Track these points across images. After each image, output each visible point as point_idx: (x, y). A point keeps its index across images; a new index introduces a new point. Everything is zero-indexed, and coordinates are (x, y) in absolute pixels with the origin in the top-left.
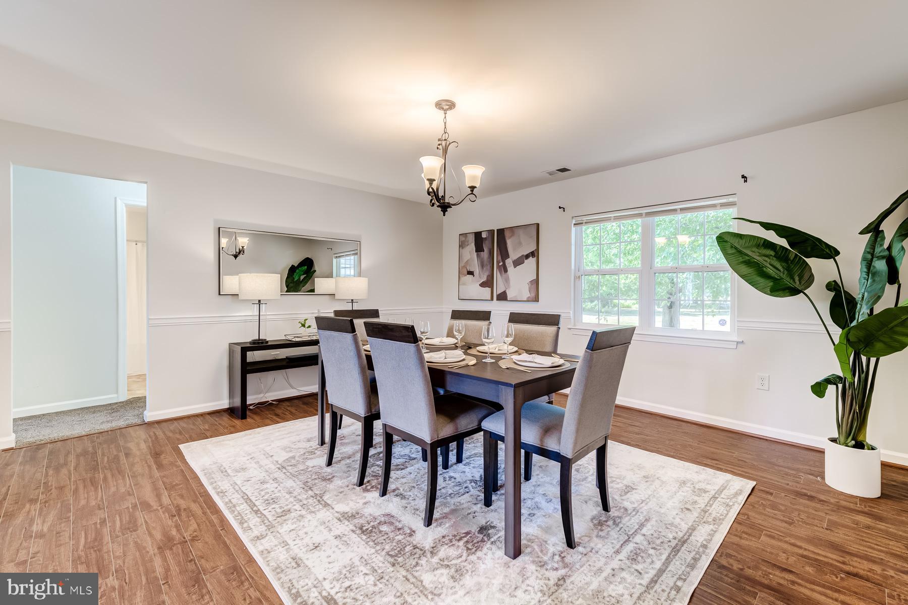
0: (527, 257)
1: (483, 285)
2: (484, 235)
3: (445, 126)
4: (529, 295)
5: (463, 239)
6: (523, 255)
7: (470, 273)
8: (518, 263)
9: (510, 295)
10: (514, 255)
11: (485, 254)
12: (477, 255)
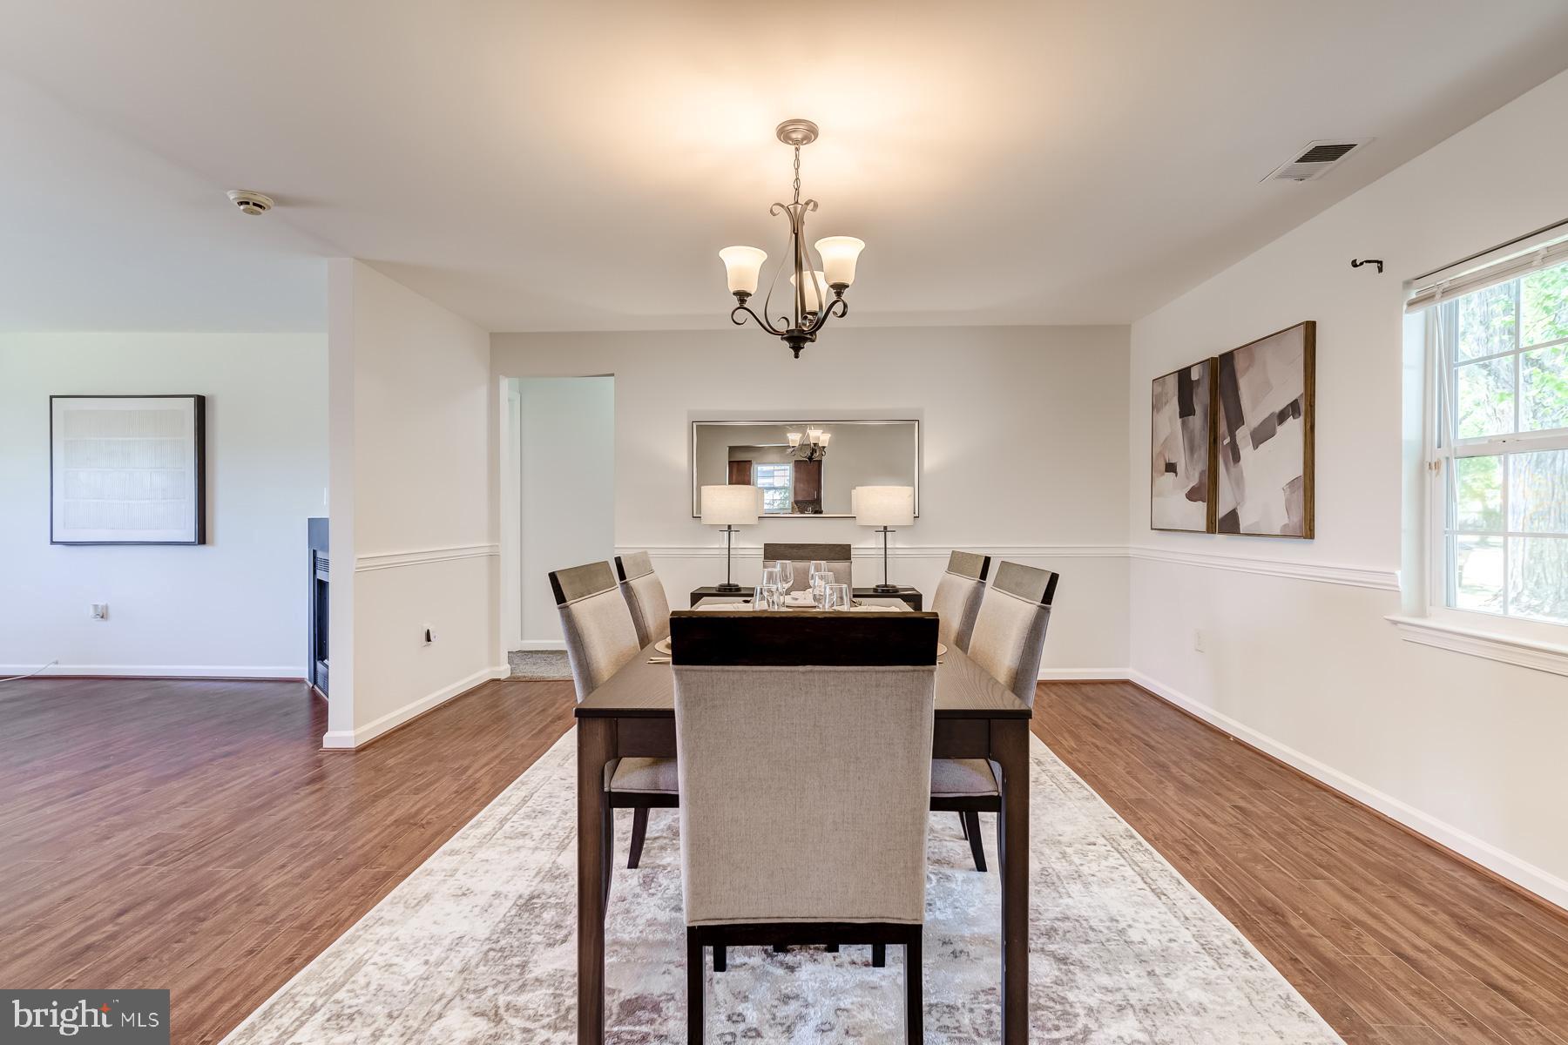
0: (1282, 417)
1: (1192, 495)
2: (1195, 375)
3: (797, 173)
4: (1286, 521)
5: (1158, 389)
6: (1272, 414)
7: (1171, 468)
8: (1262, 435)
9: (1245, 523)
10: (1255, 412)
11: (1197, 421)
12: (1184, 424)
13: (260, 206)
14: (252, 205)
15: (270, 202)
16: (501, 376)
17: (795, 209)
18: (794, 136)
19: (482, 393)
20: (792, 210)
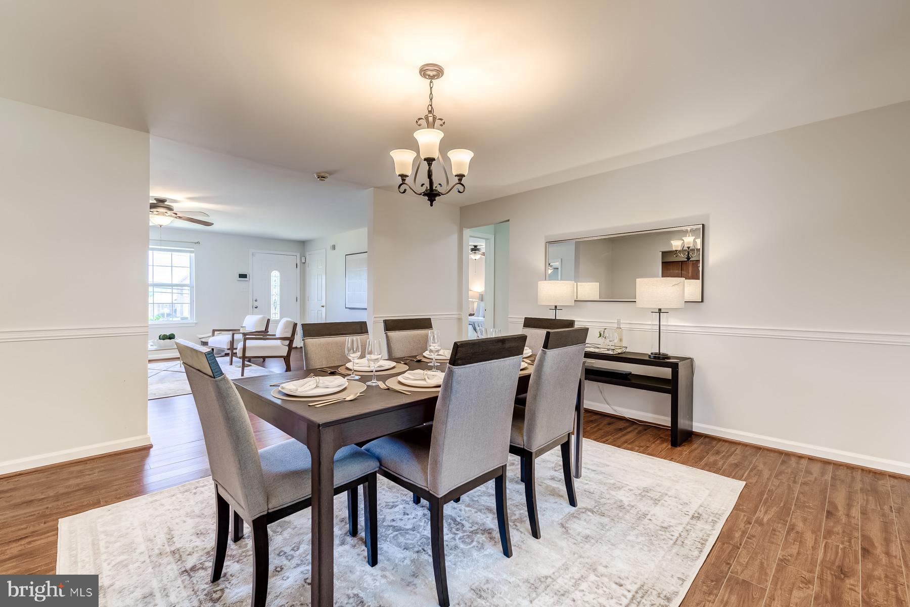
13: (324, 177)
14: (322, 177)
15: (327, 175)
16: (464, 229)
19: (454, 238)
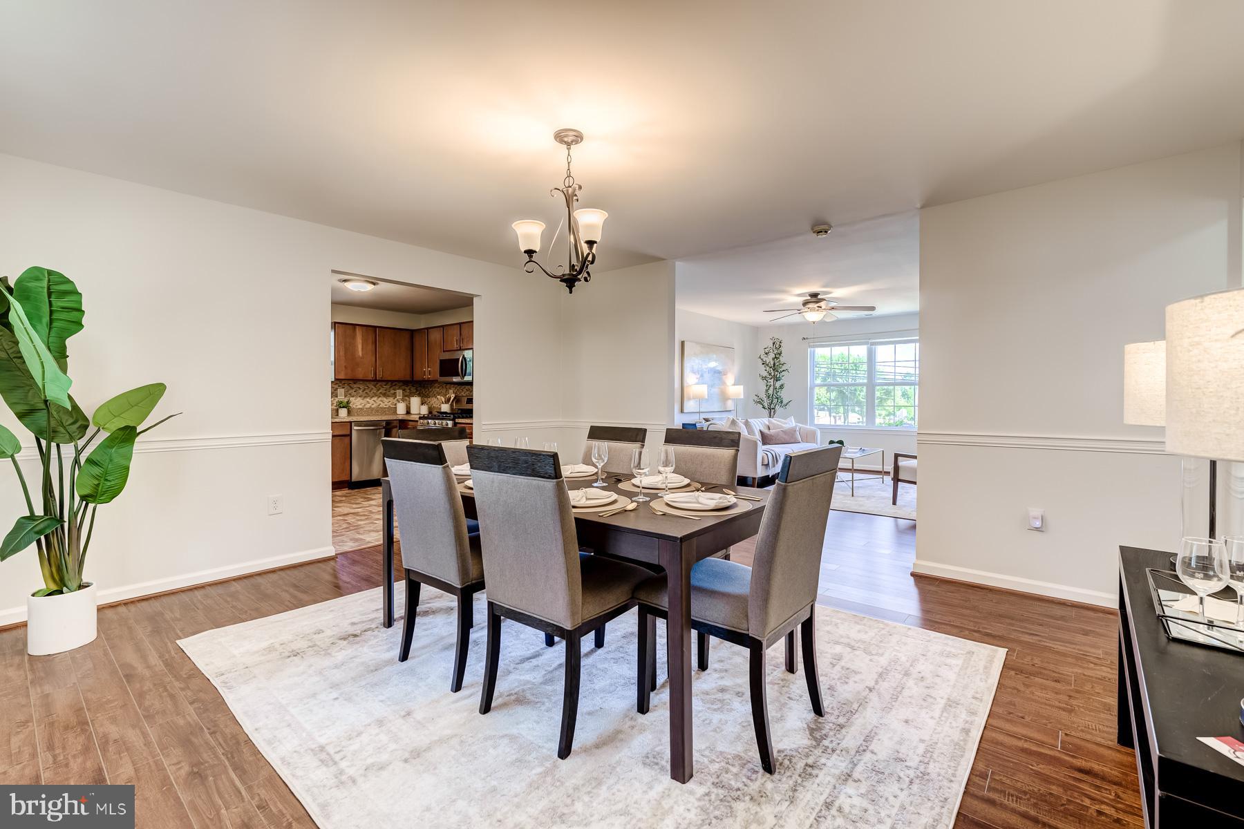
17: (568, 191)
18: (566, 139)
20: (565, 192)
